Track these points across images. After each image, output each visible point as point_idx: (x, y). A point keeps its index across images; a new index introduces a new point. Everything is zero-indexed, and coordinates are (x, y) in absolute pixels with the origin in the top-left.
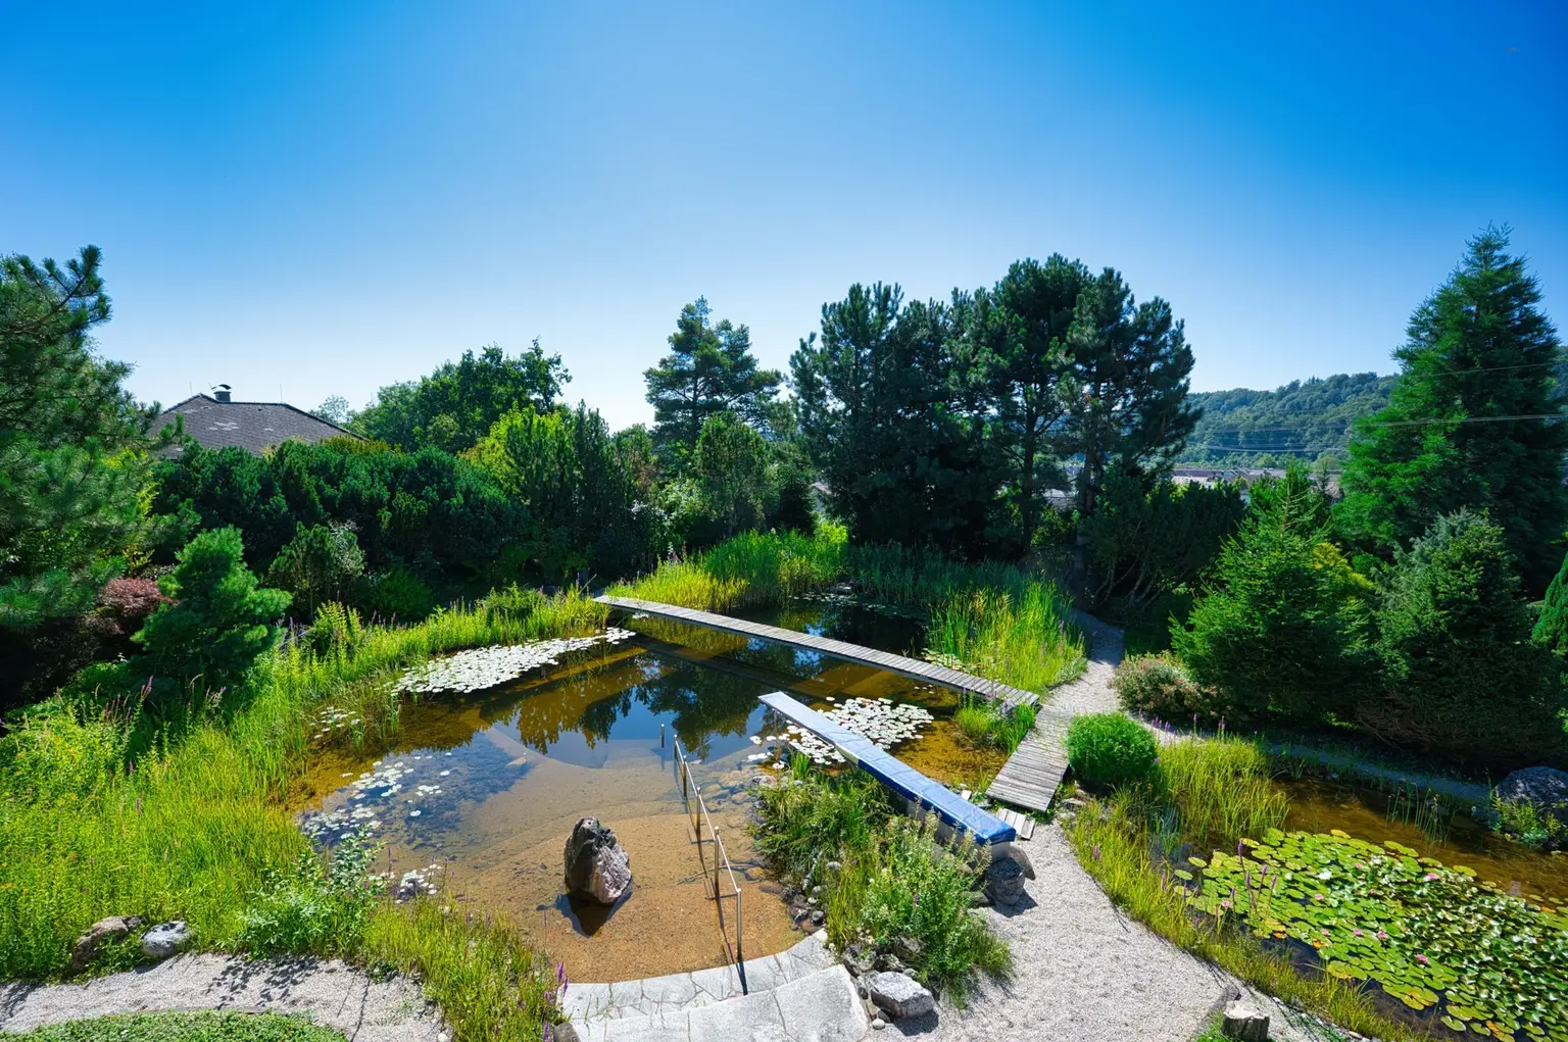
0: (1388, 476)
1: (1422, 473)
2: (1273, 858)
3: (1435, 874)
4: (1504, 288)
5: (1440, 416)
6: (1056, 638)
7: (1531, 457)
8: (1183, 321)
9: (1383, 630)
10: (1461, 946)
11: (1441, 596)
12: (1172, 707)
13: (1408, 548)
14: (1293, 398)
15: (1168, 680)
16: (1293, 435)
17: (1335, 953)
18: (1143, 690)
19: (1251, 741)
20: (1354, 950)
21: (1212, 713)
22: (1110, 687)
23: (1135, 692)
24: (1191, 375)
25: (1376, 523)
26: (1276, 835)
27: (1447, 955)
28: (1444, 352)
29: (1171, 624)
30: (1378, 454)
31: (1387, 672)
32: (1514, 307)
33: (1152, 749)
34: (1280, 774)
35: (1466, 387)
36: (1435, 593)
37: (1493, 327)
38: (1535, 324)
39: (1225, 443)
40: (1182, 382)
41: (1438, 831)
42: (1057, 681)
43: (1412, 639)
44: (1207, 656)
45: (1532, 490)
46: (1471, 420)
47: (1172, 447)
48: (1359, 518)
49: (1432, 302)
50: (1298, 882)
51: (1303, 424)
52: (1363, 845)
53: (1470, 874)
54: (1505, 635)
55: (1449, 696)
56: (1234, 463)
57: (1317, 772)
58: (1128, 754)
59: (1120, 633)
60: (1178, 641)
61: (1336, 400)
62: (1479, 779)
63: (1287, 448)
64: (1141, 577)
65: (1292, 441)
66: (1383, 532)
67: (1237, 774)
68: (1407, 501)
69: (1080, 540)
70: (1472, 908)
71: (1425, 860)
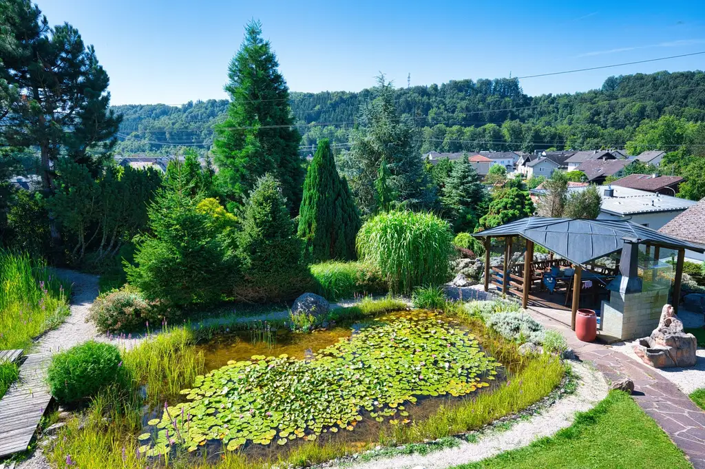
0: (234, 158)
1: (248, 156)
2: (198, 395)
3: (272, 364)
4: (264, 57)
5: (250, 125)
6: (40, 296)
7: (287, 146)
8: (92, 47)
9: (238, 244)
10: (284, 397)
11: (258, 221)
12: (134, 321)
13: (248, 196)
14: (192, 112)
15: (129, 304)
16: (196, 135)
17: (230, 436)
18: (112, 316)
19: (183, 326)
20: (239, 428)
21: (159, 317)
22: (87, 321)
23: (107, 319)
24: (109, 89)
25: (233, 184)
26: (200, 378)
27: (279, 405)
28: (246, 89)
29: (124, 265)
30: (227, 145)
31: (243, 265)
32: (269, 68)
33: (118, 357)
34: (201, 341)
35: (258, 109)
36: (255, 219)
37: (263, 78)
38: (278, 78)
39: (159, 139)
40: (104, 94)
41: (272, 341)
42: (42, 331)
43: (250, 245)
44: (151, 281)
45: (290, 162)
46: (263, 127)
47: (108, 142)
48: (226, 182)
49: (236, 60)
50: (212, 403)
51: (199, 128)
52: (241, 364)
53: (285, 356)
54: (284, 236)
55: (269, 271)
56: (167, 152)
57: (219, 331)
58: (99, 369)
59: (95, 279)
60: (132, 276)
61: (213, 114)
62: (284, 308)
63: (193, 143)
64: (105, 237)
65: (196, 139)
66: (237, 189)
67: (177, 350)
68: (245, 171)
69: (51, 215)
70: (287, 374)
71: (268, 359)
